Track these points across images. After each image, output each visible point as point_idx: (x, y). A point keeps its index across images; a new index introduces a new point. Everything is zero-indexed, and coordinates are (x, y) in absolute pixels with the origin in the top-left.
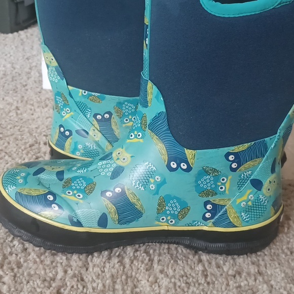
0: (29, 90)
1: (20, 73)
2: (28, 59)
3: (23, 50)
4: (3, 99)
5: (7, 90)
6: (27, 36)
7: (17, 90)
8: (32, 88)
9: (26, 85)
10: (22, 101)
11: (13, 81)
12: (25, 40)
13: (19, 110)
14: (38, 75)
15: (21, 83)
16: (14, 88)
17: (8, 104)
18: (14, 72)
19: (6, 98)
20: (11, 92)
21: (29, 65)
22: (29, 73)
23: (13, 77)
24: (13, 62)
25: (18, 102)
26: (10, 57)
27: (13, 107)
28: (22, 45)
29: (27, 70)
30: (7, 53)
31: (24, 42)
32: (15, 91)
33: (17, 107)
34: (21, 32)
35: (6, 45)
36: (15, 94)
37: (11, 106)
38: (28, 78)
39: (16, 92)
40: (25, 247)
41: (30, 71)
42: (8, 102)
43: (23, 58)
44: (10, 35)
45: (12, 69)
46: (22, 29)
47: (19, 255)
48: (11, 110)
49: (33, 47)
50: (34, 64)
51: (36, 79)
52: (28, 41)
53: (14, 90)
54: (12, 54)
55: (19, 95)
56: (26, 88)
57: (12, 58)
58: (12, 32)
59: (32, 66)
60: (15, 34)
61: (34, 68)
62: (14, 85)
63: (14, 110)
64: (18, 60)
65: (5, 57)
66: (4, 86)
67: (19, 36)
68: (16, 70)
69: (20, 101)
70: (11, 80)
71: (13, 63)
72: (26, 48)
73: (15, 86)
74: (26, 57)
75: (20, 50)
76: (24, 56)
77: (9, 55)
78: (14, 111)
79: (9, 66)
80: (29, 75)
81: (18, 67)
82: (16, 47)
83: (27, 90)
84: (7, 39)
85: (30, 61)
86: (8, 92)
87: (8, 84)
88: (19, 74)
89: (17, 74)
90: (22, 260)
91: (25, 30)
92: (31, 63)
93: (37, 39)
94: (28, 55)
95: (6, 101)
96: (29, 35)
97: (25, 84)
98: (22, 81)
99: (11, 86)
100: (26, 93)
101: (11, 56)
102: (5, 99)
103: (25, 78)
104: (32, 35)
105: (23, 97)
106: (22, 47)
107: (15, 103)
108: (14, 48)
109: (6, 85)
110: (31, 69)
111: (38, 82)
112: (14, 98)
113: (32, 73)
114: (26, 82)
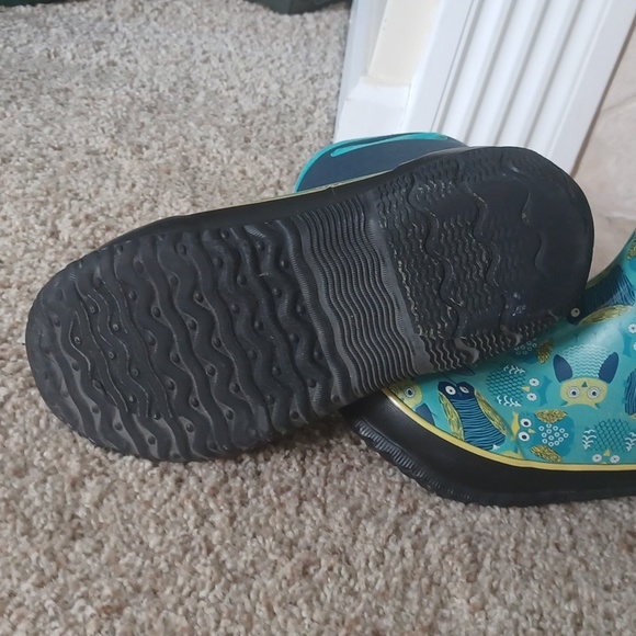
0: (306, 150)
1: (294, 107)
2: (312, 80)
3: (307, 56)
4: (256, 158)
5: (266, 141)
6: (318, 27)
7: (283, 145)
8: (311, 146)
9: (301, 138)
10: (289, 172)
11: (277, 122)
12: (313, 35)
13: (281, 188)
14: (327, 121)
15: (292, 131)
16: (278, 139)
17: (264, 172)
18: (282, 104)
19: (261, 158)
20: (271, 147)
21: (312, 94)
22: (310, 112)
23: (279, 114)
24: (285, 80)
25: (281, 170)
26: (278, 68)
27: (272, 181)
28: (305, 44)
29: (307, 104)
30: (276, 57)
31: (310, 40)
32: (278, 147)
33: (279, 182)
34: (309, 16)
35: (276, 38)
36: (279, 153)
37: (269, 177)
38: (308, 123)
39: (281, 149)
40: (259, 469)
41: (313, 107)
42: (263, 167)
43: (304, 76)
44: (286, 18)
45: (280, 96)
46: (311, 9)
47: (248, 482)
48: (268, 185)
49: (326, 54)
50: (322, 94)
51: (322, 130)
52: (318, 38)
53: (278, 143)
54: (284, 61)
55: (286, 157)
56: (300, 143)
57: (283, 71)
58: (291, 13)
59: (318, 97)
60: (297, 17)
61: (320, 103)
62: (279, 131)
63: (271, 186)
64: (293, 78)
65: (270, 66)
66: (259, 130)
67: (302, 24)
68: (287, 101)
69: (286, 171)
70: (274, 119)
71: (283, 84)
72: (313, 55)
73: (281, 134)
74: (309, 75)
75: (301, 57)
76: (307, 71)
77: (277, 64)
78: (272, 189)
79: (275, 87)
80: (309, 116)
81: (291, 93)
82: (294, 47)
83: (301, 149)
84: (280, 26)
85: (316, 85)
86: (266, 144)
87: (269, 128)
88: (292, 111)
89: (288, 109)
90: (250, 492)
91: (317, 14)
92: (317, 91)
93: (337, 38)
94: (315, 71)
95: (261, 164)
96: (322, 25)
97: (299, 134)
98: (295, 127)
99: (272, 133)
100: (298, 156)
101: (281, 65)
102: (259, 159)
103: (301, 122)
104: (328, 27)
105: (292, 163)
106: (305, 50)
107: (276, 173)
108: (290, 50)
109: (265, 127)
110: (314, 103)
111: (323, 136)
112: (277, 162)
113: (315, 114)
114: (302, 130)
